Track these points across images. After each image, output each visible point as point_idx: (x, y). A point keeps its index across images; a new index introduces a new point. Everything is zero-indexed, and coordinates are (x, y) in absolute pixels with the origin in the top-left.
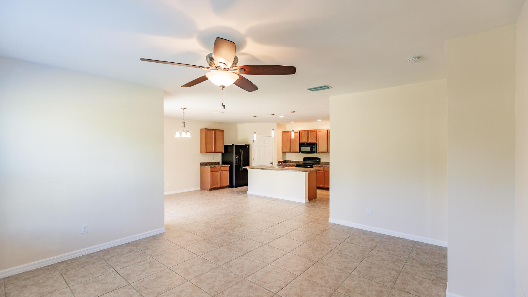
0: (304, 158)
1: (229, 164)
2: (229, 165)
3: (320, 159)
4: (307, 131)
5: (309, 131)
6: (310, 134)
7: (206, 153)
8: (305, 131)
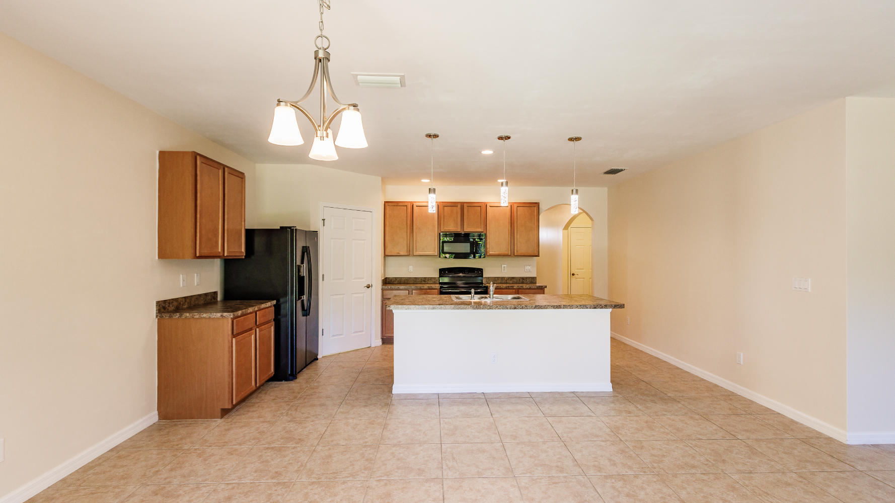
0: (441, 270)
1: (274, 300)
2: (274, 302)
3: (481, 270)
4: (459, 206)
5: (465, 205)
6: (468, 211)
7: (200, 257)
8: (453, 205)
